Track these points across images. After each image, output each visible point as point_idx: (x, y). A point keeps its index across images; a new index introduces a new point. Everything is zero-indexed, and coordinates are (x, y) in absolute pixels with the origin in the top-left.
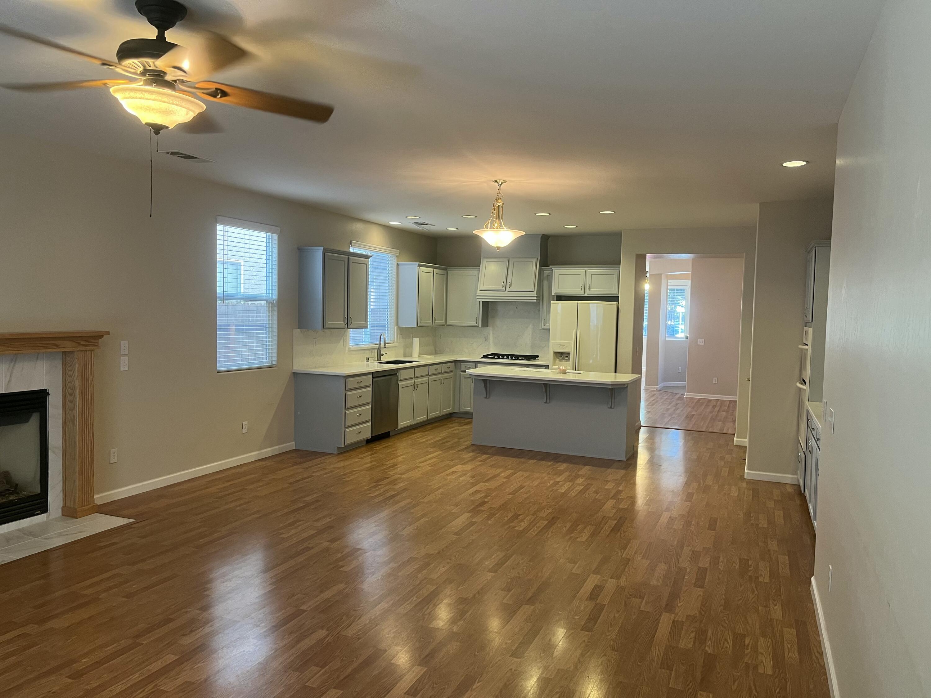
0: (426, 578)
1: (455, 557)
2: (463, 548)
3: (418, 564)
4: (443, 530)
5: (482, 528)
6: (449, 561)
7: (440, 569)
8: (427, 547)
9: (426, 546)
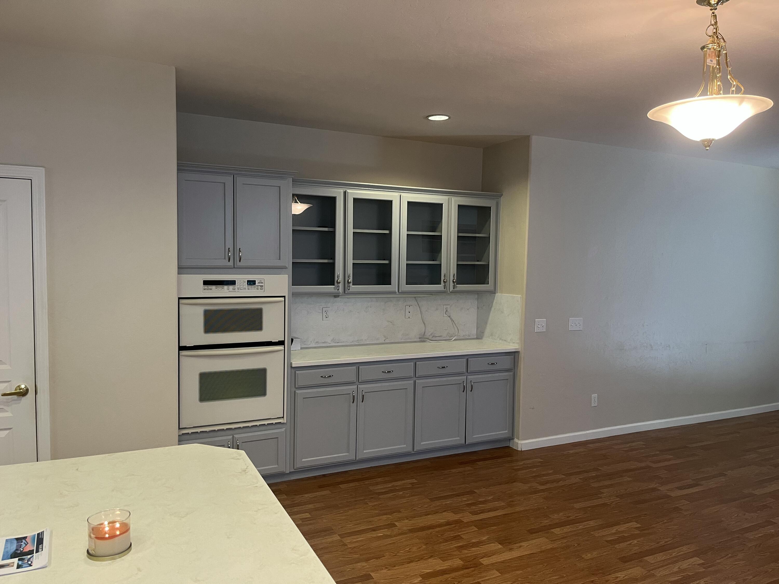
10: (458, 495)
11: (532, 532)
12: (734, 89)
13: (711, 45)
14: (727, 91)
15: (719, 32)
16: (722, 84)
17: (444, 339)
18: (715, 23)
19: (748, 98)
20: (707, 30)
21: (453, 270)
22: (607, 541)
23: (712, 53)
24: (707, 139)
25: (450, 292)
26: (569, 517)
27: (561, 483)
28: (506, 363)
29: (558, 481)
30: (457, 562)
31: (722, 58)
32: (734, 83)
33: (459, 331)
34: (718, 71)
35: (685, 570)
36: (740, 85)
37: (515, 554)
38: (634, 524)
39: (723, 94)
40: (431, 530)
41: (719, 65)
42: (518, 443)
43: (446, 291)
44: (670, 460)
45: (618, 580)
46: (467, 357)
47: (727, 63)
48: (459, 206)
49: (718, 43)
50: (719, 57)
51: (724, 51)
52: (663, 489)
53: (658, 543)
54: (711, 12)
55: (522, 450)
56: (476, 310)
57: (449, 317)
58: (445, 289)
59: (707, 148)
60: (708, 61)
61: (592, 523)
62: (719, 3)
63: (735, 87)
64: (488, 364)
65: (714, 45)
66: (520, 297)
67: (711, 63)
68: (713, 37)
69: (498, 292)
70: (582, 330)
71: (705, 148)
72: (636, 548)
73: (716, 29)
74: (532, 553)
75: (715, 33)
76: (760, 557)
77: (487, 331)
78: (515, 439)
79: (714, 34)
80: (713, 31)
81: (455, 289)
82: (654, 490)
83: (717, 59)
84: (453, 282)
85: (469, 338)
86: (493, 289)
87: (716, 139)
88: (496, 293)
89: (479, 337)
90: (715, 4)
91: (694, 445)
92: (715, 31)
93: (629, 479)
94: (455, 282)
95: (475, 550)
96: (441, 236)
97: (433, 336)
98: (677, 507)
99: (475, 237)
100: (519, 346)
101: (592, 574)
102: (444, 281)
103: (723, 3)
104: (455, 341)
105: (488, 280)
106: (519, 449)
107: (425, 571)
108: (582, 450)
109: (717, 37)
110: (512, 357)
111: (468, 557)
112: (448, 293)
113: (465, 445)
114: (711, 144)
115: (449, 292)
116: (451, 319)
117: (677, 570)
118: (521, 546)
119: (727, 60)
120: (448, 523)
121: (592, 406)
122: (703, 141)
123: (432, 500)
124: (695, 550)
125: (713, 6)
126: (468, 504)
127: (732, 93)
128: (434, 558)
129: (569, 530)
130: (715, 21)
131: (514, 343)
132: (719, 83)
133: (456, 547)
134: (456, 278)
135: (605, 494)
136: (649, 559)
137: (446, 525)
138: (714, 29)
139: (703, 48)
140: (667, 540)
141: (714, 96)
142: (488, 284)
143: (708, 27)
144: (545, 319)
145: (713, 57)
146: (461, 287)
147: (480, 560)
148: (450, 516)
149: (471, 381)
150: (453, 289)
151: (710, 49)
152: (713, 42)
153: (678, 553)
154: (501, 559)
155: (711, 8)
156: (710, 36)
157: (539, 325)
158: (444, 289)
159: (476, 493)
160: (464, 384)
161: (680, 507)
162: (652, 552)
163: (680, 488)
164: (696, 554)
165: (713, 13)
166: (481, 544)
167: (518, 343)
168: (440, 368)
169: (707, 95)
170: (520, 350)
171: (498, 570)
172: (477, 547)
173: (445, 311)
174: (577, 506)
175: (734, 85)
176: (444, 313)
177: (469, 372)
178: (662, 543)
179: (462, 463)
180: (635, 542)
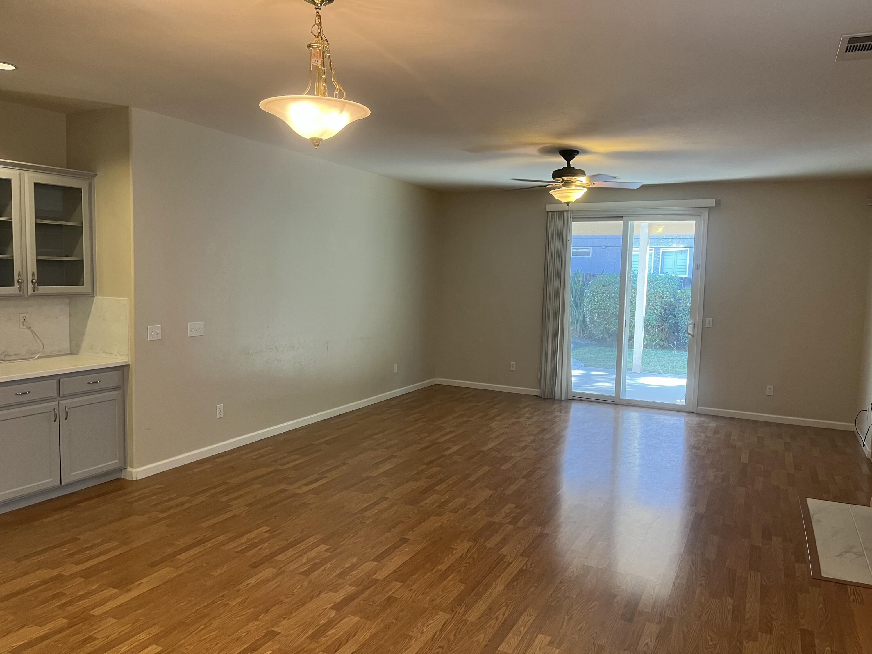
0: (442, 495)
1: (413, 512)
2: (402, 522)
3: (449, 507)
4: (420, 547)
5: (369, 550)
6: (420, 509)
7: (430, 502)
8: (441, 523)
9: (442, 525)
10: (53, 548)
11: (153, 565)
12: (337, 92)
13: (316, 45)
14: (331, 95)
15: (323, 33)
16: (326, 85)
17: (23, 357)
18: (319, 23)
19: (349, 104)
20: (312, 28)
21: (32, 267)
22: (237, 552)
23: (317, 54)
24: (316, 138)
25: (29, 296)
26: (196, 538)
27: (186, 506)
28: (113, 380)
29: (182, 504)
30: (62, 622)
31: (326, 60)
32: (338, 87)
33: (44, 347)
34: (323, 73)
35: (314, 559)
36: (343, 91)
37: (133, 594)
38: (265, 528)
39: (328, 96)
40: (20, 596)
41: (324, 67)
42: (131, 472)
43: (23, 295)
44: (297, 460)
45: (250, 586)
46: (59, 378)
47: (331, 66)
48: (36, 184)
49: (322, 44)
50: (323, 59)
51: (328, 53)
52: (291, 488)
53: (287, 540)
54: (316, 11)
55: (138, 479)
56: (69, 318)
57: (29, 328)
58: (21, 292)
59: (316, 147)
60: (313, 60)
61: (221, 538)
62: (323, 3)
63: (338, 91)
64: (89, 383)
65: (319, 46)
66: (128, 300)
67: (317, 63)
68: (318, 37)
69: (98, 295)
70: (203, 335)
71: (314, 146)
72: (267, 551)
73: (321, 29)
74: (156, 587)
75: (320, 33)
76: (376, 531)
77: (85, 344)
78: (128, 468)
79: (319, 35)
80: (318, 31)
81: (36, 292)
82: (283, 491)
83: (322, 60)
84: (32, 282)
85: (60, 353)
86: (90, 291)
87: (324, 139)
88: (95, 295)
89: (74, 351)
90: (319, 3)
91: (319, 441)
92: (319, 31)
93: (259, 486)
94: (35, 283)
95: (84, 603)
96: (11, 222)
97: (6, 355)
98: (304, 503)
99: (61, 226)
100: (129, 358)
101: (223, 589)
102: (18, 282)
103: (326, 4)
104: (39, 358)
105: (83, 280)
106: (134, 479)
107: (15, 645)
108: (209, 466)
109: (321, 38)
110: (121, 372)
111: (75, 612)
112: (26, 298)
113: (61, 487)
114: (319, 143)
115: (27, 296)
116: (32, 331)
117: (306, 560)
118: (140, 584)
119: (330, 63)
120: (44, 582)
121: (218, 417)
122: (312, 139)
123: (18, 560)
124: (321, 539)
125: (317, 6)
126: (68, 554)
127: (336, 97)
128: (27, 627)
129: (197, 552)
130: (319, 21)
131: (122, 355)
132: (324, 85)
133: (57, 606)
134: (36, 278)
135: (234, 506)
136: (280, 557)
137: (41, 585)
138: (319, 29)
139: (309, 46)
140: (295, 536)
141: (320, 97)
142: (84, 285)
143: (313, 25)
144: (160, 326)
145: (319, 58)
146: (43, 289)
147: (90, 612)
148: (47, 573)
149: (65, 407)
150: (33, 292)
151: (315, 49)
152: (318, 42)
153: (306, 545)
154: (116, 604)
155: (315, 7)
156: (315, 36)
157: (152, 332)
158: (18, 292)
159: (80, 539)
160: (55, 411)
161: (307, 502)
162: (282, 550)
163: (307, 484)
164: (323, 541)
165: (317, 12)
166: (90, 595)
167: (127, 355)
168: (19, 394)
169: (314, 95)
170: (130, 363)
171: (113, 617)
172: (86, 599)
173: (22, 320)
174: (205, 525)
175: (337, 89)
176: (21, 323)
177: (63, 396)
178: (290, 540)
179: (58, 510)
180: (266, 545)
